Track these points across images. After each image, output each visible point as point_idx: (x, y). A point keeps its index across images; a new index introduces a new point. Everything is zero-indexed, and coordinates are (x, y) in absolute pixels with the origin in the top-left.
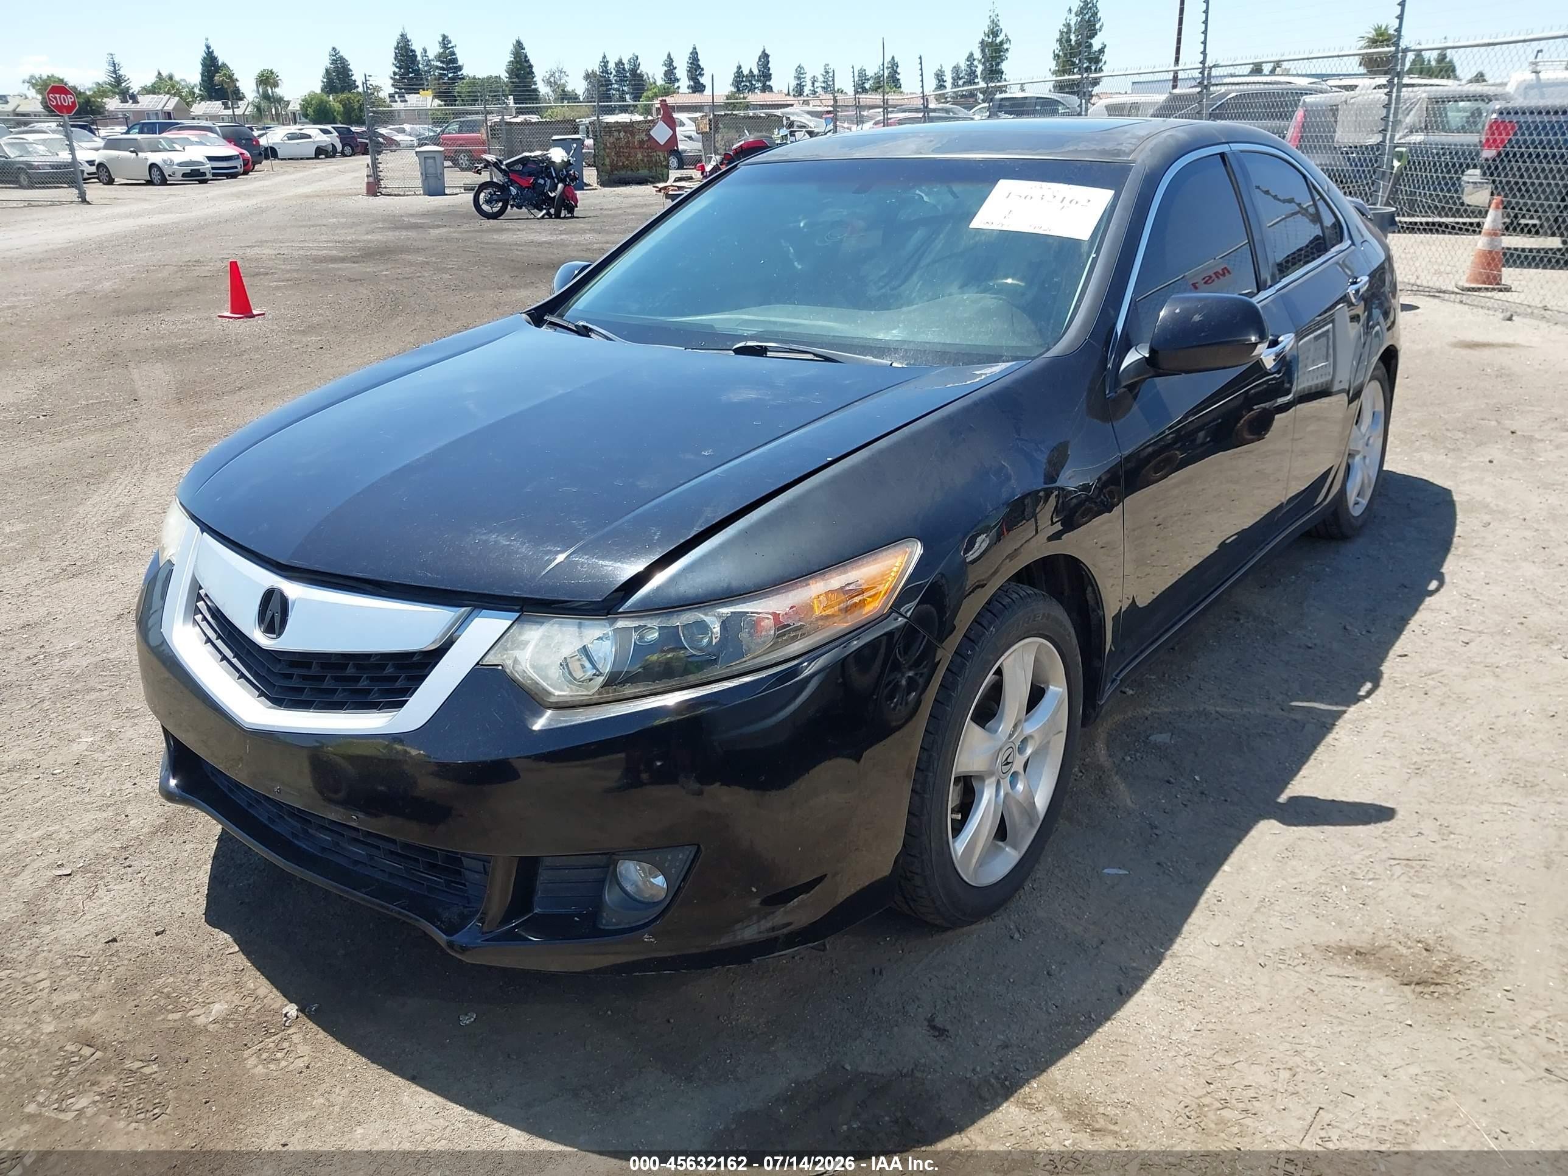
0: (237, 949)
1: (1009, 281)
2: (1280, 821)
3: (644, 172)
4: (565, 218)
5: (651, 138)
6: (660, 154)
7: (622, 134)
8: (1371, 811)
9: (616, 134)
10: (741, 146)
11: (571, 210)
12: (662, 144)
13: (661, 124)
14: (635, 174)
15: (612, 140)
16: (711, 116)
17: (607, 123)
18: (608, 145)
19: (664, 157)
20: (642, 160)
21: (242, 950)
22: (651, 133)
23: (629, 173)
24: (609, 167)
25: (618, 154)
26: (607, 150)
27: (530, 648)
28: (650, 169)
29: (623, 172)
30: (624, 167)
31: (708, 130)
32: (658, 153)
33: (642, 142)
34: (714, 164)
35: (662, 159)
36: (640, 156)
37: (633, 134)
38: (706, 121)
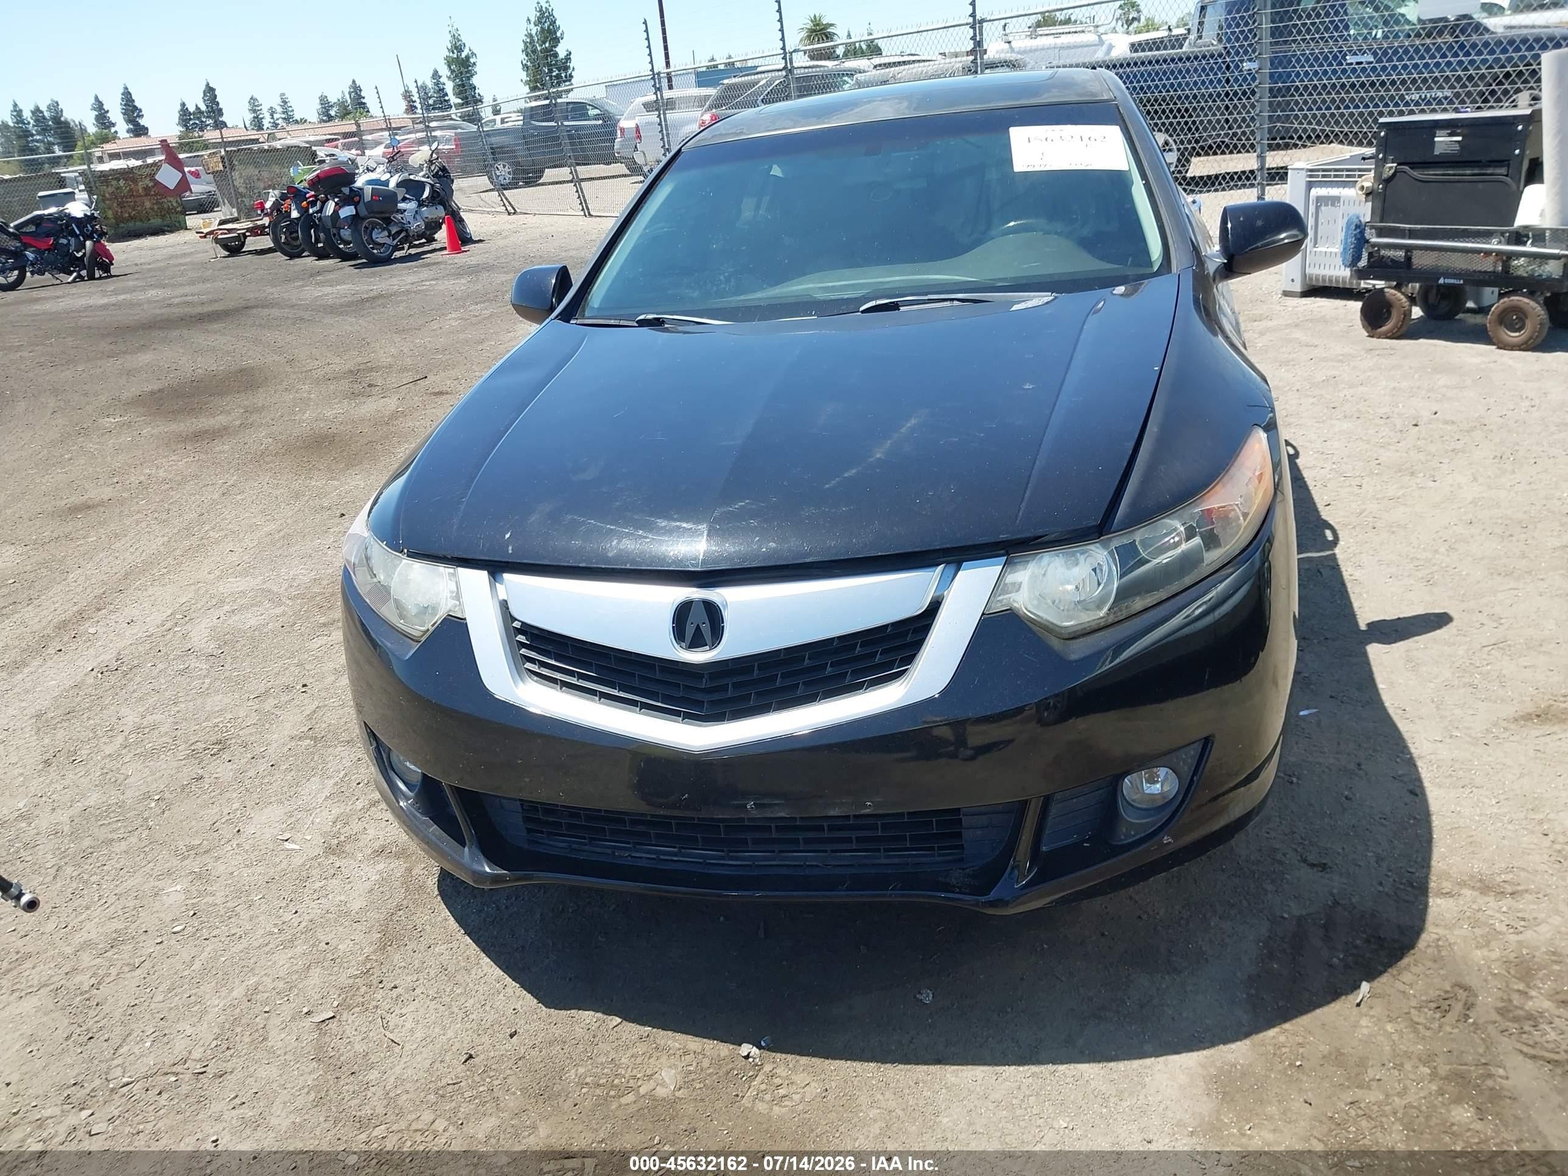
0: (619, 1020)
1: (1012, 224)
2: (1379, 642)
3: (156, 222)
4: (100, 278)
5: (157, 183)
6: (172, 199)
7: (122, 183)
8: (1432, 618)
9: (114, 183)
10: (317, 176)
11: (106, 268)
12: (172, 188)
13: (166, 167)
14: (146, 225)
15: (110, 190)
16: (223, 153)
17: (102, 172)
18: (107, 195)
19: (177, 202)
20: (152, 209)
21: (626, 1018)
22: (157, 177)
23: (138, 224)
24: (113, 221)
25: (121, 205)
26: (107, 202)
27: (1025, 587)
28: (163, 217)
29: (131, 224)
30: (132, 218)
31: (221, 168)
32: (170, 199)
33: (147, 189)
34: (274, 199)
35: (175, 204)
36: (148, 204)
37: (135, 181)
38: (218, 159)
